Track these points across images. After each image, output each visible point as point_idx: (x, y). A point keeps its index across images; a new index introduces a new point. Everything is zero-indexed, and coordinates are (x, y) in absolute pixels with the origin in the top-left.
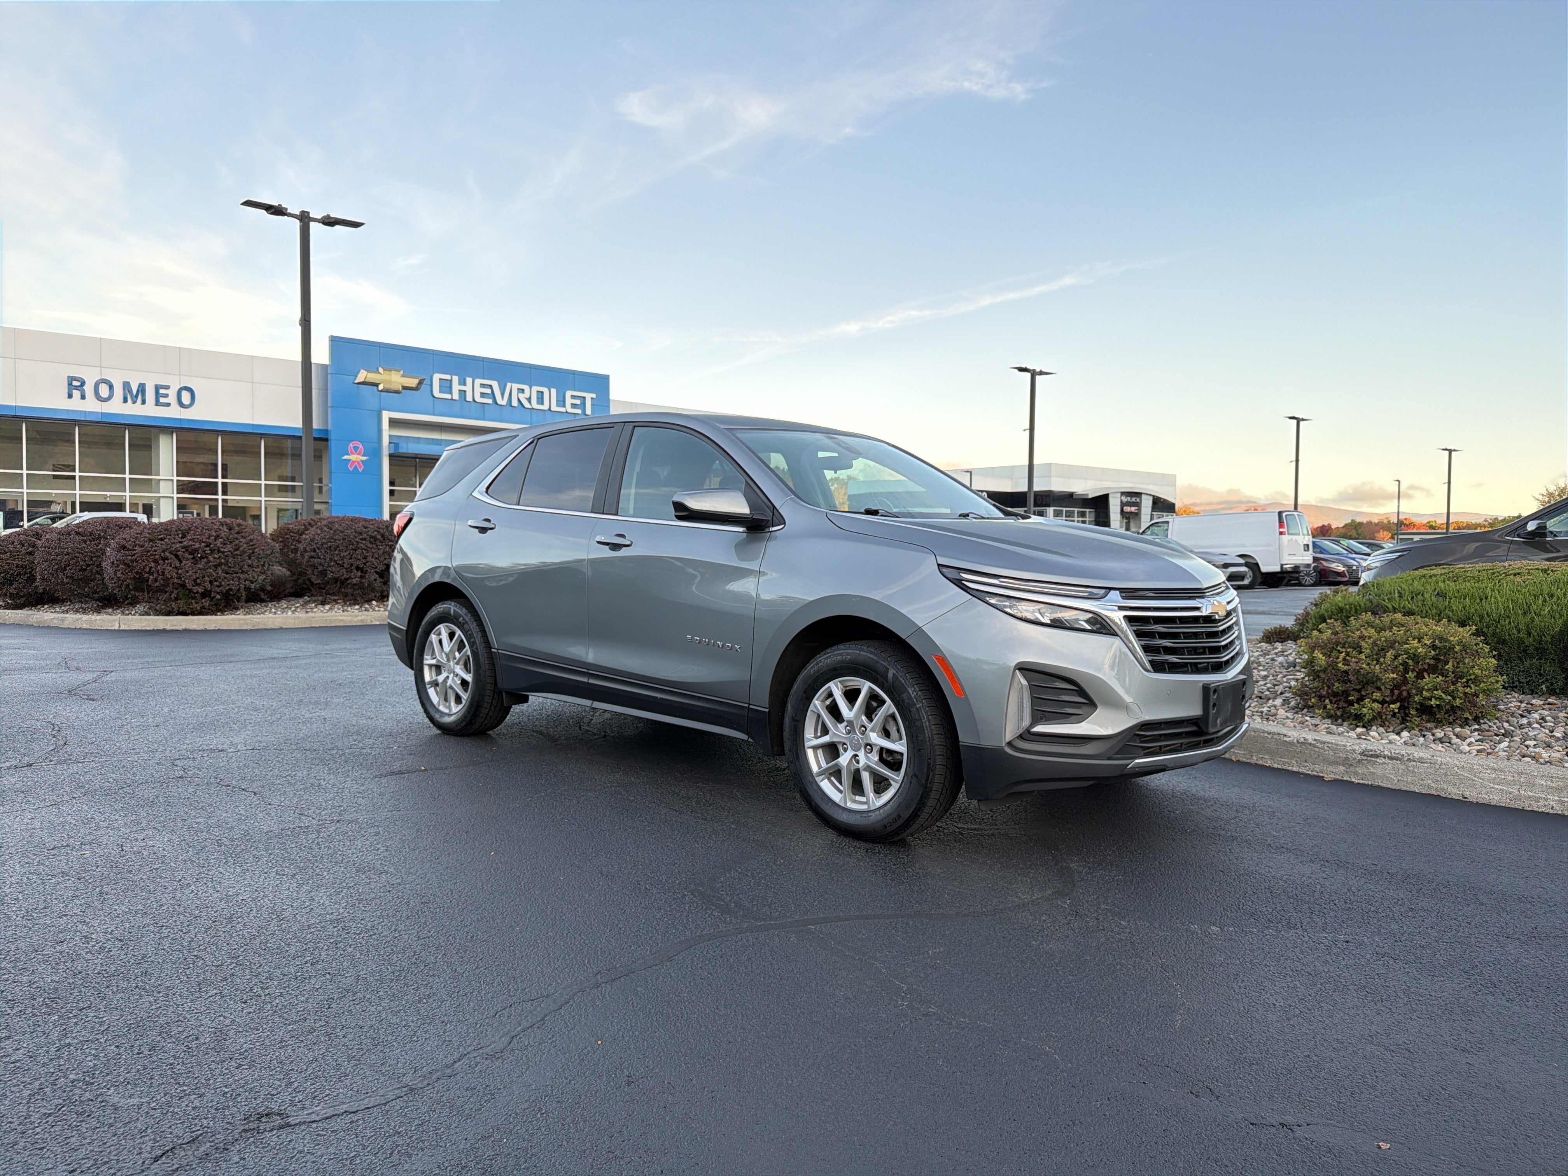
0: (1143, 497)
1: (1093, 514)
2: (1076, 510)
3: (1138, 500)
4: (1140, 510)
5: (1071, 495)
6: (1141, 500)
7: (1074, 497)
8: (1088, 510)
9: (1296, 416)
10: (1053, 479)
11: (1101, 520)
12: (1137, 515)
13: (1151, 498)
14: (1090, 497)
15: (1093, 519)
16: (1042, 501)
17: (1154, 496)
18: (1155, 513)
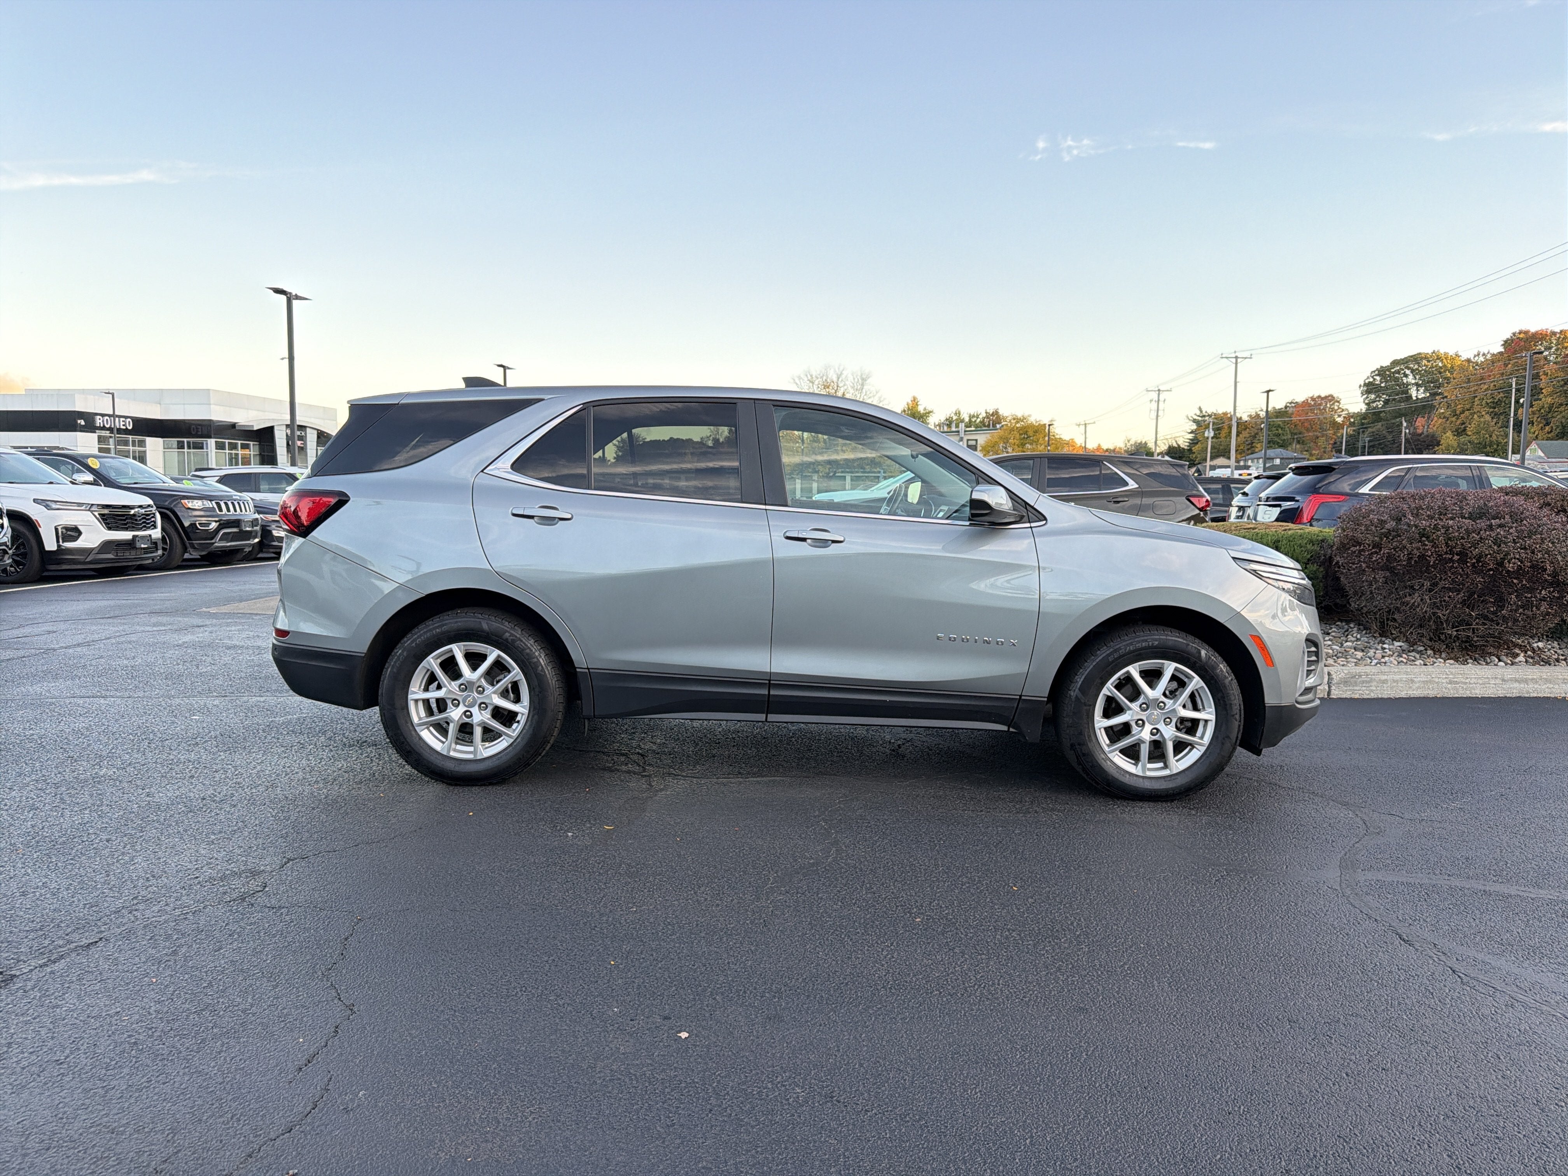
0: (308, 430)
1: (257, 447)
2: (239, 442)
3: (303, 434)
4: (305, 444)
5: (233, 426)
6: (306, 434)
7: (237, 428)
8: (252, 443)
9: (504, 364)
10: (212, 406)
11: (266, 454)
12: (303, 449)
13: (316, 432)
14: (255, 428)
15: (258, 453)
16: (197, 431)
17: (318, 430)
18: (319, 448)
